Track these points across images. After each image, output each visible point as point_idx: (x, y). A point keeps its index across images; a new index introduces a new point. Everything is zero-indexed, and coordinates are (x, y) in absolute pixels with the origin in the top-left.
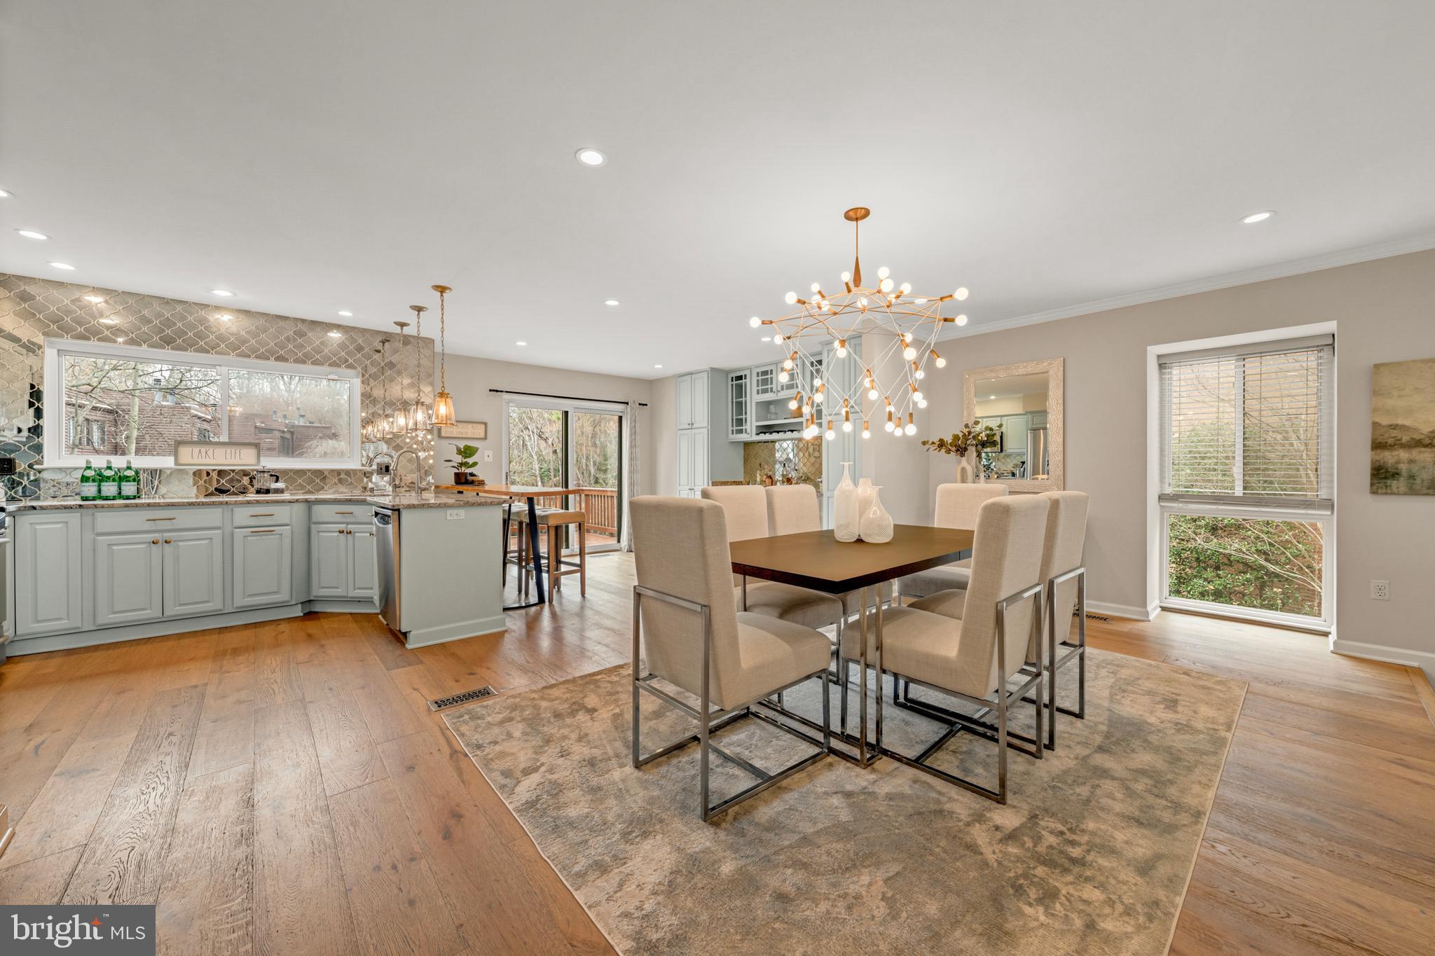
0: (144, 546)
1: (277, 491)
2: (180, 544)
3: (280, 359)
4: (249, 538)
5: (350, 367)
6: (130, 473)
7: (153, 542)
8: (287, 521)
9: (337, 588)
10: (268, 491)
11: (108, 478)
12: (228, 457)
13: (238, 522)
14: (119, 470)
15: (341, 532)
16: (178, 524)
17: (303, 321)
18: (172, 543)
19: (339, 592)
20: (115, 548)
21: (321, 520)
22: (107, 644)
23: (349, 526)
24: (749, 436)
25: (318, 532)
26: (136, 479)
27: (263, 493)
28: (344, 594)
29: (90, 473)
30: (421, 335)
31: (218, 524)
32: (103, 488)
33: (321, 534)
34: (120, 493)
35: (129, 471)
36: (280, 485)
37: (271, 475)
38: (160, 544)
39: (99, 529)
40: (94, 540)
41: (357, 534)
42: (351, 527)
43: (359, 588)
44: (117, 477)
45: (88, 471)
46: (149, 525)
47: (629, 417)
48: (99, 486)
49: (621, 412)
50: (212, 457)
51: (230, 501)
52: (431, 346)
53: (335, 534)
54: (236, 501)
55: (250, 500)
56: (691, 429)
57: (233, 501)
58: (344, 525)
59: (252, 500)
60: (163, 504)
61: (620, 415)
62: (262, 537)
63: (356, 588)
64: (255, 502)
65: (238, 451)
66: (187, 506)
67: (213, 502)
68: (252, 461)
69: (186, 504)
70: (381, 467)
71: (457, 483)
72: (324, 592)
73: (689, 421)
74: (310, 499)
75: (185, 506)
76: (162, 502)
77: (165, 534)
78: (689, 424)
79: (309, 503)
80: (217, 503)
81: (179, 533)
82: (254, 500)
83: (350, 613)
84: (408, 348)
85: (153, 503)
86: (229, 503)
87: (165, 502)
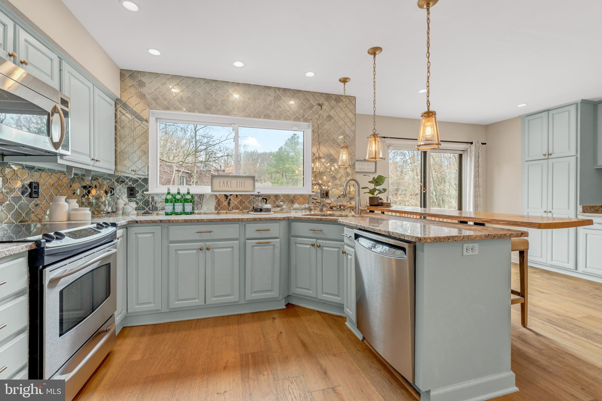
0: (195, 251)
1: (268, 210)
2: (215, 250)
3: (267, 116)
4: (255, 248)
5: (306, 120)
6: (189, 197)
7: (200, 249)
8: (277, 235)
9: (309, 289)
10: (261, 210)
11: (178, 200)
12: (238, 186)
13: (249, 235)
14: (184, 194)
15: (313, 245)
16: (214, 236)
17: (279, 89)
18: (211, 249)
19: (310, 293)
20: (179, 252)
21: (297, 234)
22: (175, 322)
23: (319, 241)
25: (295, 243)
26: (192, 201)
27: (258, 212)
28: (314, 296)
29: (169, 197)
30: (346, 94)
31: (237, 236)
32: (176, 207)
33: (298, 245)
34: (184, 210)
35: (188, 196)
36: (268, 206)
37: (263, 199)
38: (204, 250)
39: (172, 239)
40: (168, 245)
41: (325, 248)
42: (320, 242)
43: (326, 293)
44: (182, 199)
45: (169, 196)
46: (197, 237)
47: (473, 153)
48: (174, 205)
49: (463, 151)
50: (230, 186)
51: (244, 218)
52: (353, 102)
53: (308, 246)
54: (247, 218)
55: (256, 218)
56: (548, 159)
57: (246, 219)
58: (315, 240)
59: (257, 218)
60: (206, 220)
61: (461, 153)
62: (264, 247)
63: (323, 293)
64: (259, 220)
65: (243, 182)
66: (219, 221)
67: (234, 219)
68: (251, 189)
69: (219, 220)
70: (324, 192)
71: (371, 205)
72: (299, 291)
73: (545, 152)
74: (291, 217)
75: (218, 221)
76: (205, 218)
77: (207, 243)
78: (545, 155)
79: (290, 221)
80: (236, 220)
81: (215, 243)
82: (258, 218)
83: (318, 312)
84: (340, 104)
85: (200, 219)
86: (243, 220)
87: (207, 219)
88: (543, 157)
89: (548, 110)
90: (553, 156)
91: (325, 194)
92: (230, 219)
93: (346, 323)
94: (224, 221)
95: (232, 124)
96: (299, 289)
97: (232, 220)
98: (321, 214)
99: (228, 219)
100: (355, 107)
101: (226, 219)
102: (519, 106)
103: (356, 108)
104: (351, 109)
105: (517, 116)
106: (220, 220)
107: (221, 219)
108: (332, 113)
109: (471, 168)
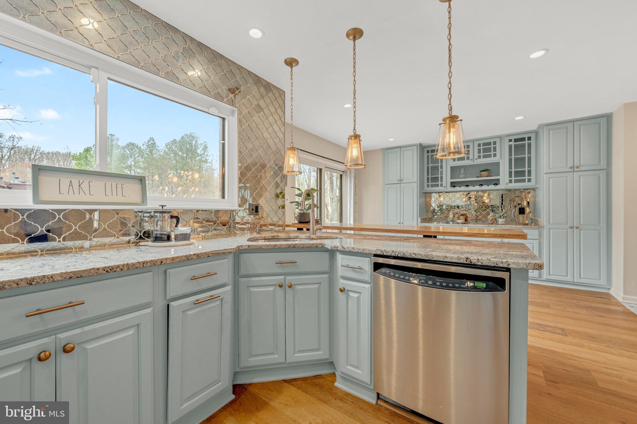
4: (189, 313)
7: (39, 358)
9: (271, 353)
10: (169, 238)
12: (109, 192)
13: (175, 290)
15: (280, 286)
18: (75, 348)
19: (276, 358)
21: (252, 272)
23: (289, 278)
24: (445, 189)
25: (248, 287)
28: (280, 360)
33: (253, 290)
36: (186, 230)
37: (172, 217)
38: (52, 357)
41: (299, 287)
42: (291, 279)
43: (300, 351)
46: (27, 328)
47: (353, 175)
49: (343, 172)
50: (87, 192)
51: (166, 259)
52: (283, 97)
53: (271, 289)
54: (173, 258)
55: (190, 255)
56: (400, 183)
57: (169, 258)
58: (282, 277)
59: (192, 255)
60: (61, 276)
61: (342, 174)
62: (205, 307)
63: (297, 350)
64: (195, 257)
65: (119, 186)
66: (103, 274)
67: (144, 263)
68: (138, 199)
69: (101, 271)
70: (253, 207)
71: (300, 222)
72: (254, 361)
73: (399, 178)
74: (242, 246)
75: (100, 274)
76: (58, 272)
77: (61, 336)
78: (399, 180)
79: (239, 252)
80: (149, 264)
81: (87, 328)
82: (195, 254)
83: (285, 381)
84: (270, 94)
85: (39, 277)
86: (164, 262)
87: (65, 273)
88: (397, 182)
89: (400, 147)
90: (404, 181)
91: (254, 209)
92: (134, 264)
93: (336, 384)
94: (118, 270)
95: (90, 67)
96: (253, 359)
97: (138, 265)
98: (262, 237)
99: (127, 264)
100: (284, 102)
101: (124, 265)
102: (390, 140)
103: (285, 105)
104: (280, 105)
105: (380, 148)
106: (106, 269)
107: (108, 267)
108: (262, 103)
109: (350, 187)
